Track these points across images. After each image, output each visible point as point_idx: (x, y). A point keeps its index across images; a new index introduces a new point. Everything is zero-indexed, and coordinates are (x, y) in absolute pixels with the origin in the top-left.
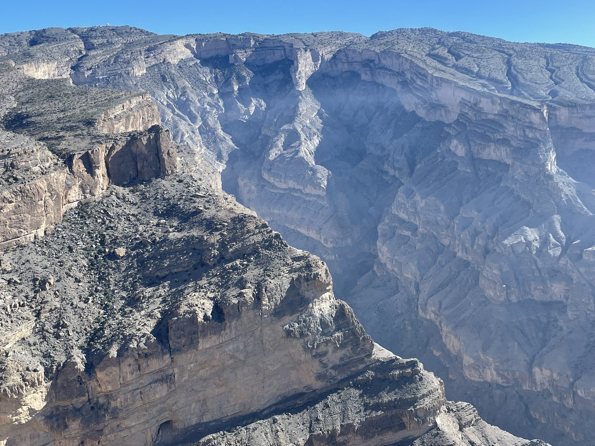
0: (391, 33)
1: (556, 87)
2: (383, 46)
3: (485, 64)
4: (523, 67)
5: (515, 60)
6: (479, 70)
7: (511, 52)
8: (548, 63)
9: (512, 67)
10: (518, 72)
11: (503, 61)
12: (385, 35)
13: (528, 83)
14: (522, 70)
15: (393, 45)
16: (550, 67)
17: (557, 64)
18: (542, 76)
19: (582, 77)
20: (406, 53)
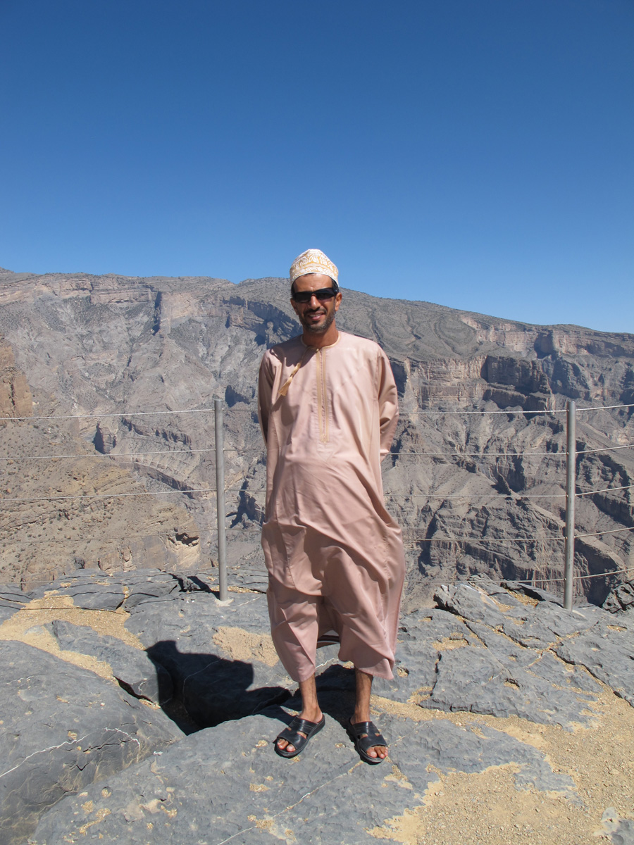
0: (260, 280)
1: (418, 342)
2: (251, 294)
3: (351, 316)
4: (386, 321)
5: (379, 314)
6: (346, 322)
7: (375, 306)
8: (409, 320)
9: (377, 322)
10: (382, 326)
11: (368, 314)
12: (253, 283)
13: (391, 337)
14: (386, 324)
15: (261, 293)
16: (411, 322)
17: (418, 320)
18: (404, 331)
19: (440, 334)
20: (274, 301)
